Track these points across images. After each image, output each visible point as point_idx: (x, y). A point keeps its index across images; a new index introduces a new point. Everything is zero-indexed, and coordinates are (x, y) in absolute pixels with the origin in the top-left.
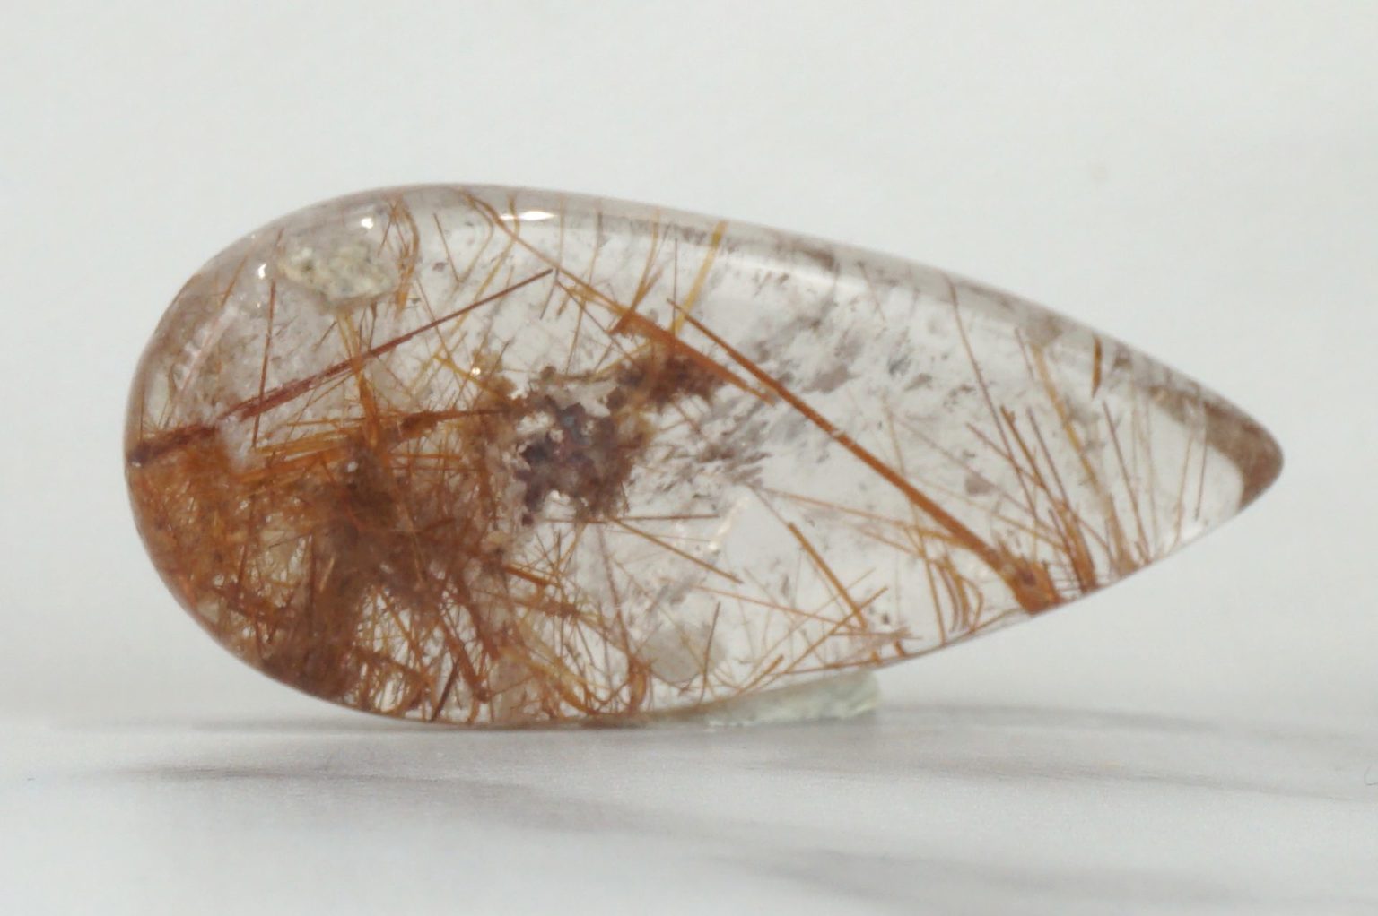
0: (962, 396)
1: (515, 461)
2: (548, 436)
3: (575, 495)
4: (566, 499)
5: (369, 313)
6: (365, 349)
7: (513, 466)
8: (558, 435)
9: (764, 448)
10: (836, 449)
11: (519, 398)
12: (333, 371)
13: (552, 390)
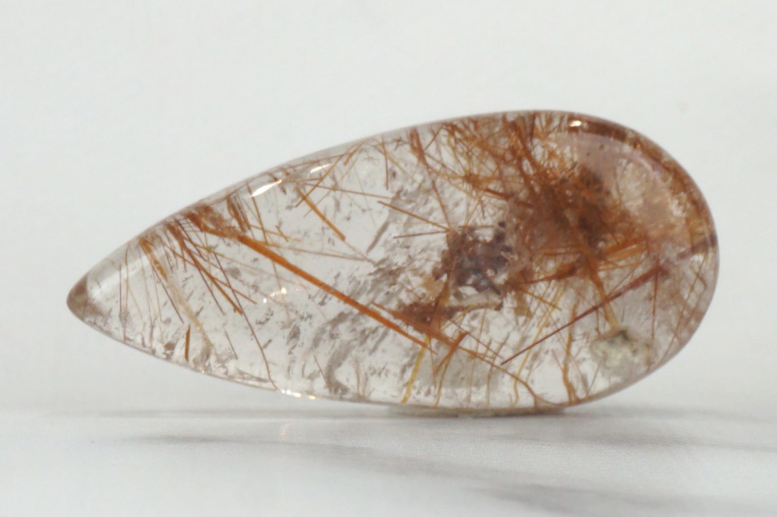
0: (263, 320)
1: (512, 256)
2: (496, 272)
3: (476, 241)
4: (481, 238)
5: (602, 330)
6: (601, 310)
7: (512, 253)
8: (490, 273)
9: (372, 277)
10: (329, 282)
11: (510, 292)
12: (619, 294)
13: (495, 299)
